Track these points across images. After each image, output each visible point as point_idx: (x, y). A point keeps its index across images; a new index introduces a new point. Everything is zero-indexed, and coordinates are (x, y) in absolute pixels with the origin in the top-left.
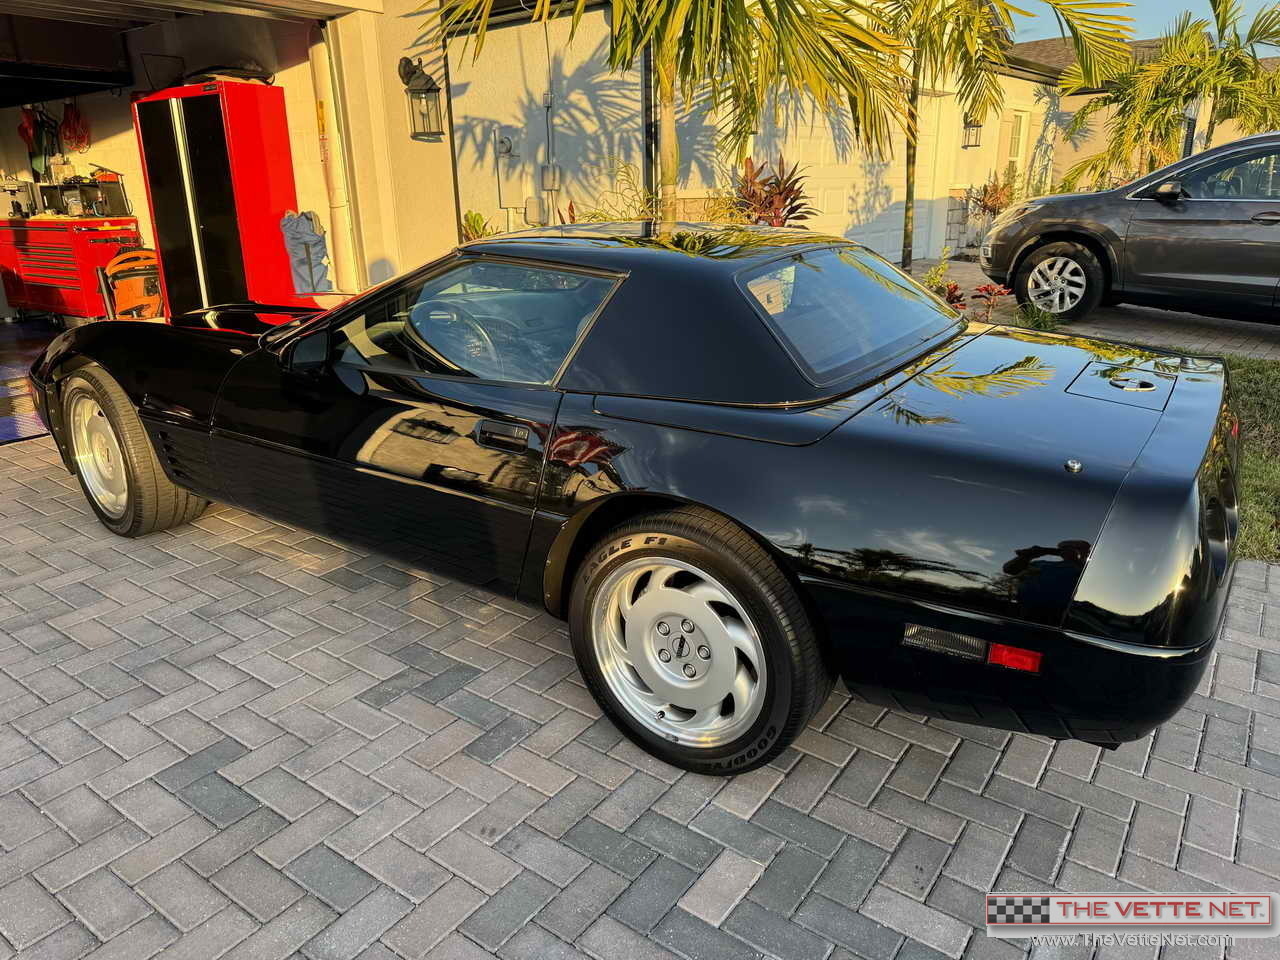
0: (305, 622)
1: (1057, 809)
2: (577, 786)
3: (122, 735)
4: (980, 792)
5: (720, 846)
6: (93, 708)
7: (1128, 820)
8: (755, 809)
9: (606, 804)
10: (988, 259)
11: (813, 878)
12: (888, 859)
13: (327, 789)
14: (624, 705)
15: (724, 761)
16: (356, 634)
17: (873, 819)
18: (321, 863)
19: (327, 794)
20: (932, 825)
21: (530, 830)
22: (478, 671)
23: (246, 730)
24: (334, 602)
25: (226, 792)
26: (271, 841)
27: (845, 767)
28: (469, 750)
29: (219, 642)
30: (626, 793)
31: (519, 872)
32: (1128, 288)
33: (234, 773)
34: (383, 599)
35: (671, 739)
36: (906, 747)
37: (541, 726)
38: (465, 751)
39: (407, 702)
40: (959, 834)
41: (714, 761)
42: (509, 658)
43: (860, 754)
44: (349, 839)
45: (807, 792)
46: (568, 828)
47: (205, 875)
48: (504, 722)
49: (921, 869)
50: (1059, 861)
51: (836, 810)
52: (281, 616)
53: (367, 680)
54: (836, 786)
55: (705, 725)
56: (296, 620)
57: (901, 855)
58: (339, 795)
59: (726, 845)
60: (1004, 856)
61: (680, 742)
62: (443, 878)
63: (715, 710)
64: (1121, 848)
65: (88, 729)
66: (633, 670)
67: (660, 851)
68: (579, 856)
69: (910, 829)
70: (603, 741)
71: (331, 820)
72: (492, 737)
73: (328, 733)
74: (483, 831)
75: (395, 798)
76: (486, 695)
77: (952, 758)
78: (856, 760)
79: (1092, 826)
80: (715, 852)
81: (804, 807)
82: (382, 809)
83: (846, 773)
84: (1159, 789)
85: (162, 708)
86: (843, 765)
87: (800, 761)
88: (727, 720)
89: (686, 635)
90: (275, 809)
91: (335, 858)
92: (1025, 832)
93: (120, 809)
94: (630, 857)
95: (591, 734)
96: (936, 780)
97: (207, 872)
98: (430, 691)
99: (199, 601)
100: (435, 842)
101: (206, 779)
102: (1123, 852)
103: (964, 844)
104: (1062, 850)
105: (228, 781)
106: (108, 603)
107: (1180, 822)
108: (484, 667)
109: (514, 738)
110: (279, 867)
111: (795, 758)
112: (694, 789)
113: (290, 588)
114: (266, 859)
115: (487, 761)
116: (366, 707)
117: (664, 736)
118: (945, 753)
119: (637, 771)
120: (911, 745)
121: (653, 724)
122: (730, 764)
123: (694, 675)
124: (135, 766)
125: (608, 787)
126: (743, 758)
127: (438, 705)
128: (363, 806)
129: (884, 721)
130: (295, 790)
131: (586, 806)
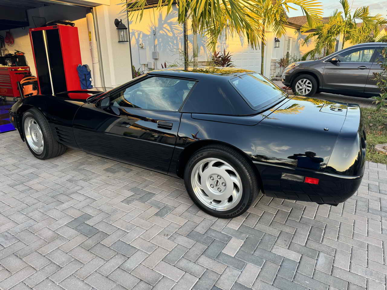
0: (102, 182)
1: (320, 225)
2: (189, 223)
3: (54, 214)
4: (299, 221)
5: (231, 237)
6: (43, 207)
7: (339, 227)
8: (239, 227)
9: (197, 227)
10: (284, 79)
11: (257, 244)
12: (277, 238)
13: (118, 226)
14: (200, 200)
15: (230, 214)
16: (117, 185)
17: (271, 229)
18: (120, 245)
19: (118, 227)
20: (287, 230)
21: (178, 234)
22: (155, 194)
23: (91, 211)
24: (109, 176)
25: (88, 228)
26: (105, 240)
27: (262, 216)
28: (156, 214)
29: (77, 188)
30: (203, 224)
31: (177, 245)
32: (324, 88)
33: (90, 222)
34: (123, 175)
35: (214, 209)
36: (277, 210)
37: (176, 208)
38: (155, 215)
39: (136, 202)
40: (294, 232)
41: (227, 215)
42: (163, 190)
43: (265, 212)
44: (127, 238)
45: (252, 222)
46: (188, 233)
47: (87, 249)
48: (165, 207)
49: (286, 241)
50: (322, 237)
51: (261, 227)
52: (94, 180)
53: (124, 197)
54: (260, 221)
55: (224, 205)
56: (99, 181)
57: (280, 237)
58: (122, 227)
59: (232, 236)
60: (307, 237)
61: (217, 210)
62: (156, 247)
63: (227, 200)
64: (338, 234)
65: (44, 212)
66: (203, 191)
67: (214, 238)
68: (193, 240)
69: (281, 231)
70: (194, 211)
71: (121, 234)
72: (162, 211)
73: (115, 211)
74: (165, 235)
75: (138, 227)
76: (159, 200)
77: (290, 213)
78: (264, 214)
79: (330, 228)
80: (230, 238)
81: (252, 226)
82: (135, 230)
83: (262, 217)
84: (346, 219)
85: (65, 206)
86: (261, 215)
87: (249, 215)
88: (230, 203)
89: (218, 180)
90: (104, 231)
91: (124, 244)
92: (312, 231)
93: (58, 233)
94: (207, 240)
95: (190, 209)
96: (287, 218)
97: (88, 248)
98: (142, 200)
99: (69, 177)
100: (151, 238)
101: (82, 224)
102: (338, 235)
103: (296, 234)
104: (322, 235)
105: (89, 225)
106: (41, 178)
107: (352, 227)
108: (156, 193)
109: (168, 211)
110: (108, 247)
111: (248, 214)
112: (221, 223)
113: (95, 173)
114: (104, 244)
115: (162, 217)
116: (125, 204)
117: (212, 208)
118: (288, 212)
119: (205, 218)
120: (279, 210)
121: (209, 205)
122: (232, 215)
123: (221, 191)
124: (60, 222)
125: (197, 223)
126: (235, 213)
127: (145, 203)
128: (129, 230)
129: (270, 204)
130: (108, 226)
131: (192, 228)
